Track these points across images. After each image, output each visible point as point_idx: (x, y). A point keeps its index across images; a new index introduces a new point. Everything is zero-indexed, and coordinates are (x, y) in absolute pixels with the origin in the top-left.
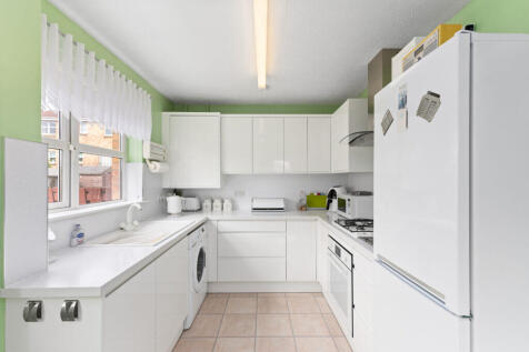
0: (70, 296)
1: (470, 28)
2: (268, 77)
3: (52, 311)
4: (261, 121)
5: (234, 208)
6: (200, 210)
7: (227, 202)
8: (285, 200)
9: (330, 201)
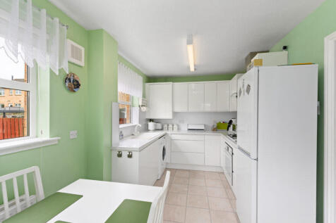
0: (130, 150)
1: (285, 48)
2: (195, 66)
3: (125, 154)
4: (193, 85)
5: (179, 129)
6: (162, 129)
7: (175, 126)
8: (205, 126)
9: (229, 126)
